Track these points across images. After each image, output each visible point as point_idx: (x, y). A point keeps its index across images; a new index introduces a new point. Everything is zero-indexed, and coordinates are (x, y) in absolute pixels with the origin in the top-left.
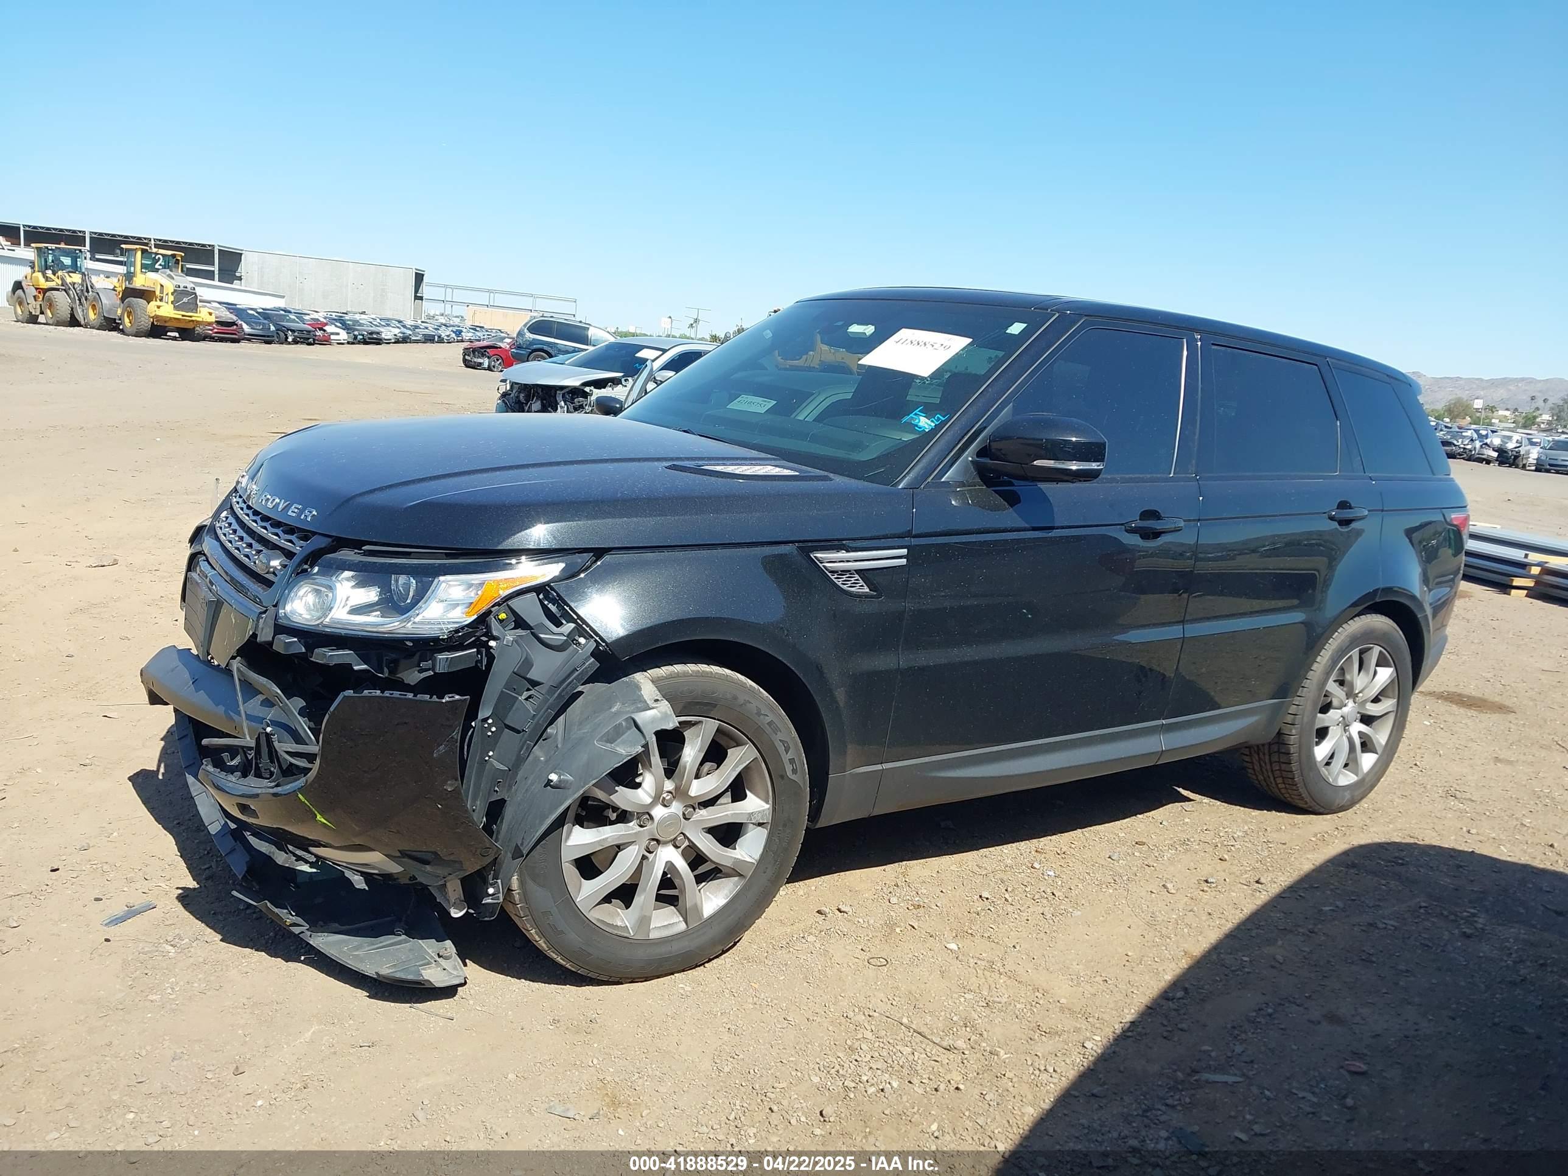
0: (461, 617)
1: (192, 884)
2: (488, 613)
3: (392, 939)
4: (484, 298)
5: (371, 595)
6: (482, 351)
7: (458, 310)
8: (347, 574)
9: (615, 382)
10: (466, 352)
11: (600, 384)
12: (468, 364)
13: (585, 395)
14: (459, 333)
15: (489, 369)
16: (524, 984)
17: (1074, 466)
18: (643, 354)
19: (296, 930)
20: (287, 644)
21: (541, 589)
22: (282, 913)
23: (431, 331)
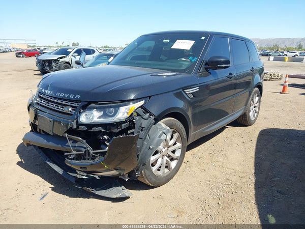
0: (127, 115)
1: (53, 186)
2: (132, 114)
3: (112, 189)
4: (14, 41)
5: (101, 113)
6: (20, 53)
7: (8, 45)
8: (95, 110)
9: (64, 57)
10: (16, 54)
11: (61, 58)
12: (17, 57)
13: (58, 61)
14: (10, 50)
15: (23, 57)
16: (141, 192)
17: (224, 66)
18: (69, 50)
19: (93, 192)
20: (82, 128)
21: (141, 107)
22: (89, 189)
23: (4, 50)
